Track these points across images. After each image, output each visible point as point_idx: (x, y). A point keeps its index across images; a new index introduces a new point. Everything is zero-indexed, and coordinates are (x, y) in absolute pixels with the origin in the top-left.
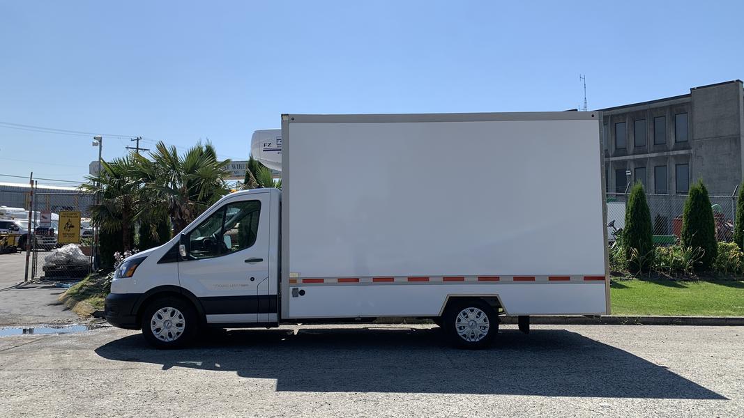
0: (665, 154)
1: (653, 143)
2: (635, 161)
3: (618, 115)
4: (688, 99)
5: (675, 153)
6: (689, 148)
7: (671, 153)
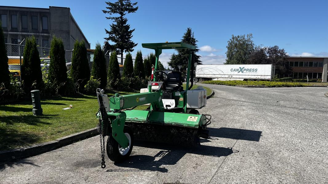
0: (38, 34)
1: (31, 28)
2: (22, 35)
3: (13, 11)
4: (48, 11)
5: (43, 34)
6: (49, 33)
7: (41, 34)
